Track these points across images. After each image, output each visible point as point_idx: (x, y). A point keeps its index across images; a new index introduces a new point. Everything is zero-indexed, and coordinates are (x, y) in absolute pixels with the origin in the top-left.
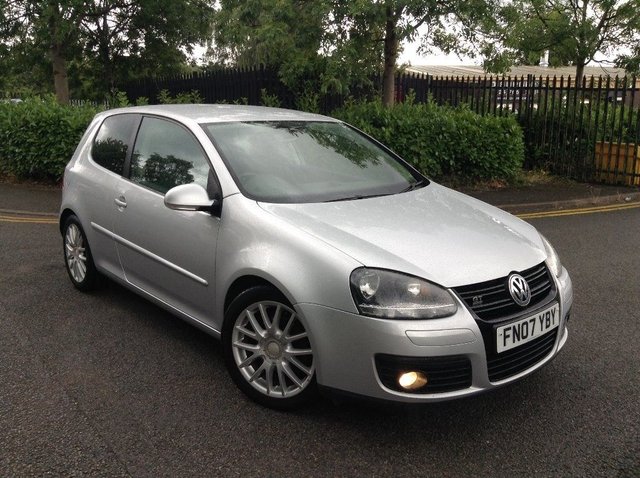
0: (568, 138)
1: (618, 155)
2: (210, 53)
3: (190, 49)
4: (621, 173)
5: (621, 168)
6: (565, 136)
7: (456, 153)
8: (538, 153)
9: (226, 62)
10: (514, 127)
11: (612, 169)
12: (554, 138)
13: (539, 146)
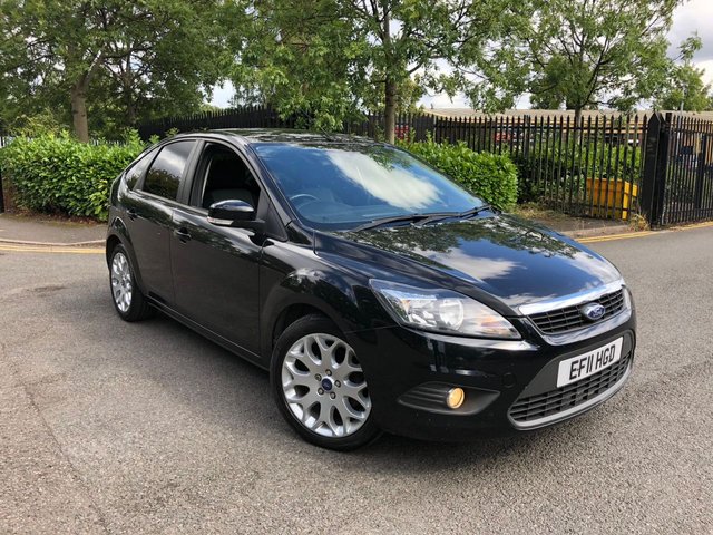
1: (607, 191)
3: (209, 91)
4: (610, 208)
5: (610, 203)
6: (559, 174)
8: (534, 189)
10: (507, 164)
11: (602, 203)
12: (549, 175)
13: (535, 183)
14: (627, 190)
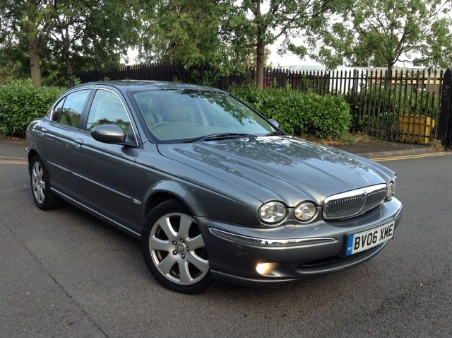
0: (381, 112)
1: (414, 123)
4: (416, 135)
5: (416, 132)
6: (379, 111)
7: (304, 120)
8: (361, 122)
10: (343, 104)
11: (410, 132)
12: (372, 112)
13: (362, 118)
14: (428, 123)
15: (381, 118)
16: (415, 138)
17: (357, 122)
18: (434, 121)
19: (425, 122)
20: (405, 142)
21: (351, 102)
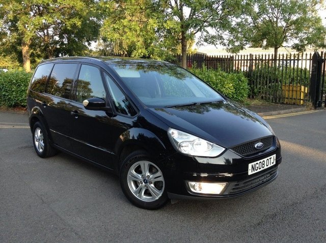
0: (270, 83)
1: (293, 91)
2: (99, 45)
4: (294, 99)
5: (294, 97)
6: (268, 82)
8: (256, 90)
9: (108, 49)
10: (243, 78)
11: (290, 97)
12: (263, 83)
13: (256, 87)
14: (303, 90)
15: (270, 87)
16: (293, 101)
17: (253, 90)
18: (306, 88)
19: (301, 89)
20: (287, 104)
21: (248, 77)
